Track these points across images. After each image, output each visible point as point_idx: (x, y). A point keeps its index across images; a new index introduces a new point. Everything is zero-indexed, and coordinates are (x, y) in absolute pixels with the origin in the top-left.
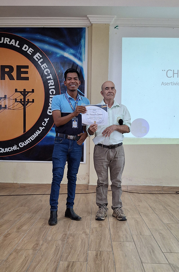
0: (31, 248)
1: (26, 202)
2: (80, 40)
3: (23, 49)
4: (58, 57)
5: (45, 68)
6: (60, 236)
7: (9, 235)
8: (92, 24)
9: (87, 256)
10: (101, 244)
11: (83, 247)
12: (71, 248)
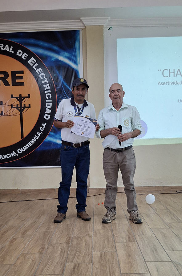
0: (37, 252)
1: (28, 208)
2: (75, 43)
3: (17, 54)
4: (53, 61)
5: (40, 72)
6: (64, 240)
7: (15, 241)
8: (86, 26)
9: (92, 257)
10: (105, 245)
11: (88, 249)
12: (76, 250)
